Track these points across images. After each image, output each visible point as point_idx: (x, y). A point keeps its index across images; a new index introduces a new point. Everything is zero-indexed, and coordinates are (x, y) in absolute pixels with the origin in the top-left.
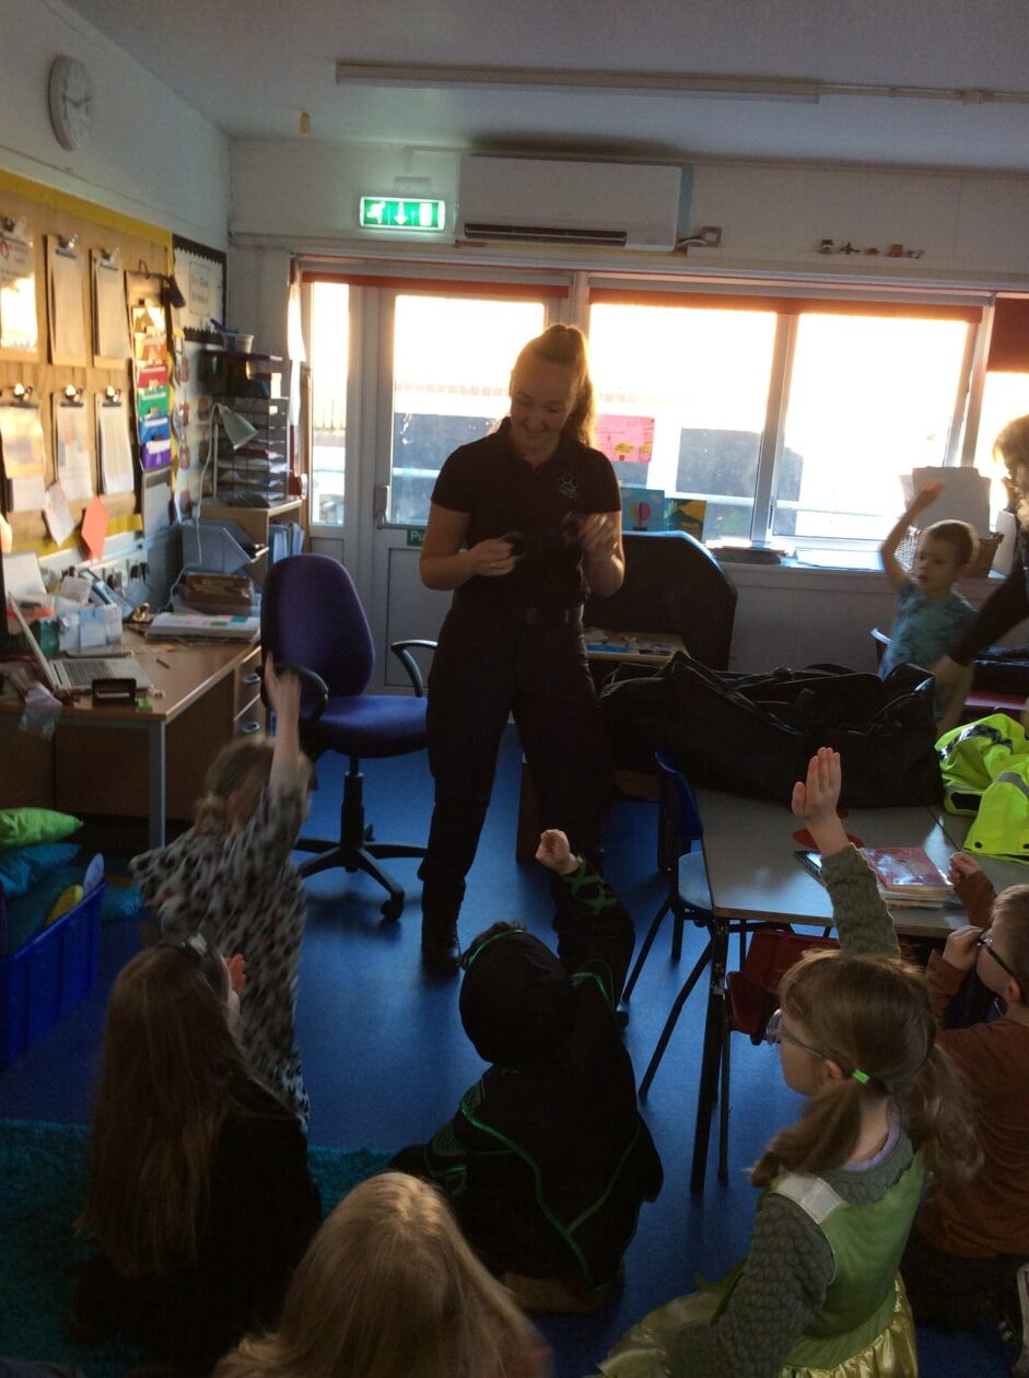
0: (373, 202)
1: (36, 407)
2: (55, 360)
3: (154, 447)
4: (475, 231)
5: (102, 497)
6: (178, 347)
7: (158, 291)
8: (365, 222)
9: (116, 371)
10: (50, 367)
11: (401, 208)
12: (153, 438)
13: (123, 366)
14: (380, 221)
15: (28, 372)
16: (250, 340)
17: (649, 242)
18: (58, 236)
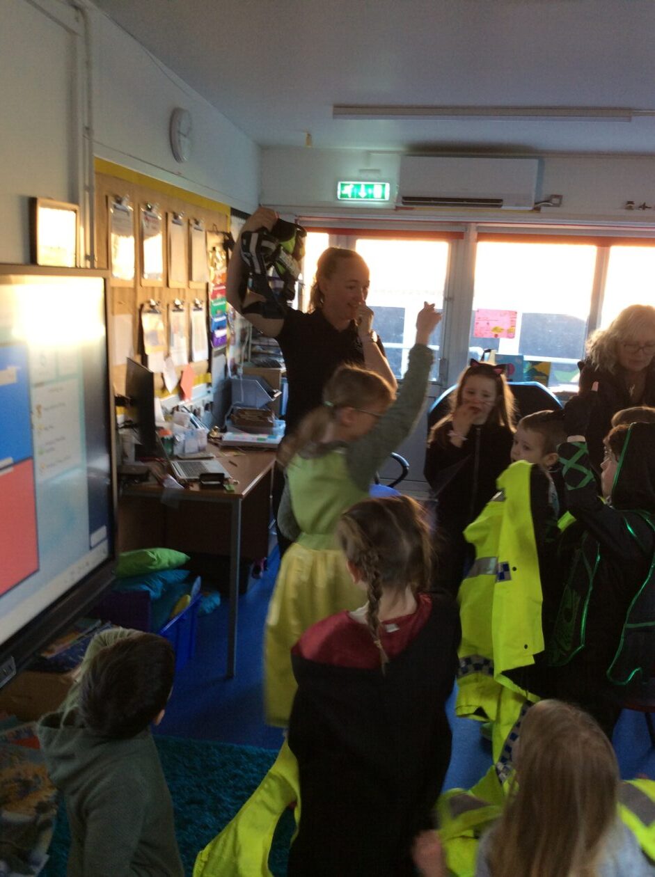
0: (346, 184)
1: (160, 313)
2: (171, 285)
3: (219, 334)
4: (408, 201)
5: (192, 364)
7: (223, 242)
8: (341, 197)
9: (200, 290)
10: (168, 289)
11: (363, 187)
12: (219, 328)
13: (204, 287)
14: (350, 196)
15: (157, 292)
17: (517, 205)
18: (174, 213)
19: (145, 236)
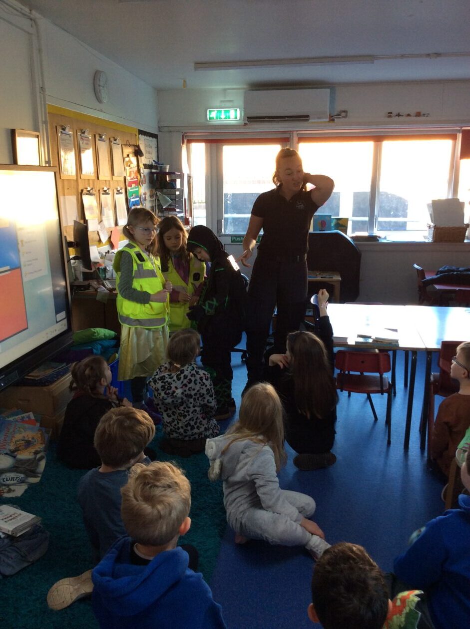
0: (212, 111)
1: (94, 195)
2: (100, 178)
4: (251, 119)
5: (117, 227)
6: (142, 171)
7: (134, 151)
8: (210, 119)
9: (120, 181)
10: (98, 181)
11: (223, 112)
13: (123, 179)
14: (215, 118)
15: (91, 182)
16: (168, 167)
17: (319, 118)
18: (99, 134)
19: (81, 149)
